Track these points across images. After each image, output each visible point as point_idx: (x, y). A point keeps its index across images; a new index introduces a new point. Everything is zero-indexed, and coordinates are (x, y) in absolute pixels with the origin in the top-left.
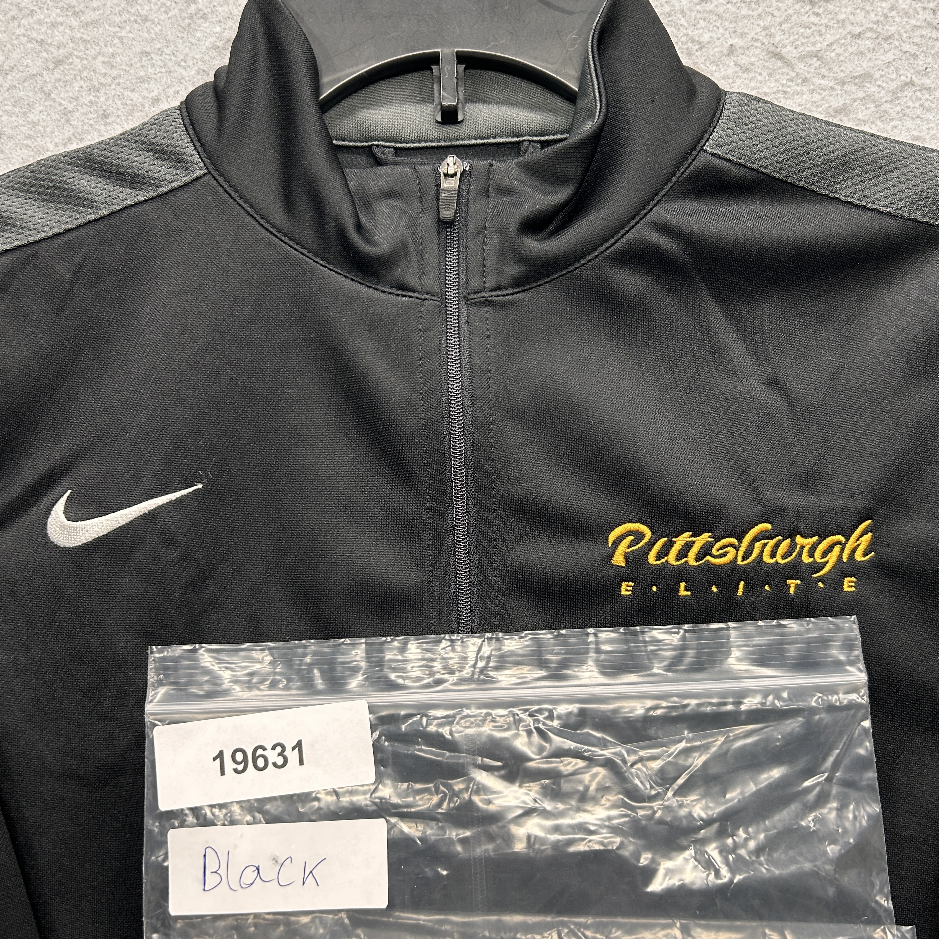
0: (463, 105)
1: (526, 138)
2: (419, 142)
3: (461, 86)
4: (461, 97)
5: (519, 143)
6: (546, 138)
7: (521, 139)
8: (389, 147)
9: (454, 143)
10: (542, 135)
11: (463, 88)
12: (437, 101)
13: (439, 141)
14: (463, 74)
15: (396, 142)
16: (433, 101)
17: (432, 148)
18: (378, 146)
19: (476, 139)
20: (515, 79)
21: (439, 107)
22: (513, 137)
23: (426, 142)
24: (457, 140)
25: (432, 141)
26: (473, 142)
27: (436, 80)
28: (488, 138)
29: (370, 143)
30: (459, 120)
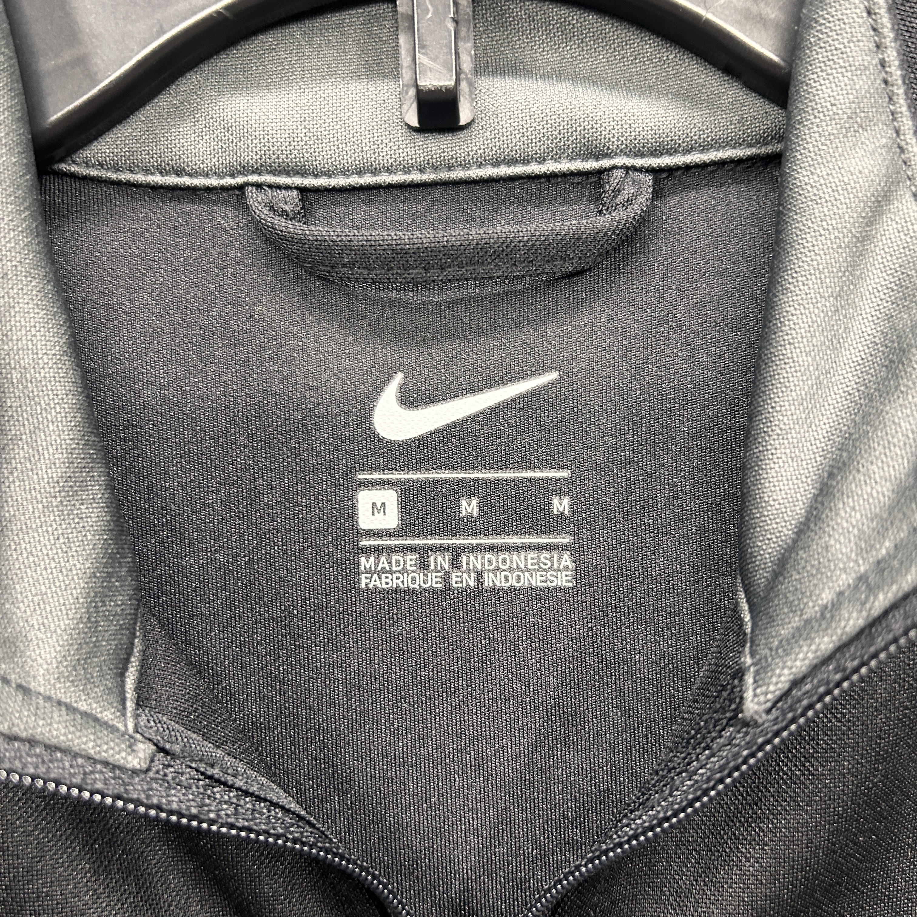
0: (471, 84)
1: (619, 161)
2: (360, 172)
3: (465, 40)
4: (467, 64)
5: (600, 172)
6: (666, 161)
7: (606, 163)
8: (288, 188)
9: (444, 175)
10: (655, 153)
11: (470, 44)
12: (406, 75)
13: (407, 170)
14: (469, 10)
15: (303, 173)
16: (397, 77)
17: (390, 187)
18: (258, 186)
19: (496, 164)
20: (591, 18)
21: (412, 92)
22: (585, 158)
23: (375, 172)
24: (450, 168)
25: (389, 171)
26: (489, 172)
27: (403, 24)
28: (526, 161)
29: (240, 180)
30: (462, 122)
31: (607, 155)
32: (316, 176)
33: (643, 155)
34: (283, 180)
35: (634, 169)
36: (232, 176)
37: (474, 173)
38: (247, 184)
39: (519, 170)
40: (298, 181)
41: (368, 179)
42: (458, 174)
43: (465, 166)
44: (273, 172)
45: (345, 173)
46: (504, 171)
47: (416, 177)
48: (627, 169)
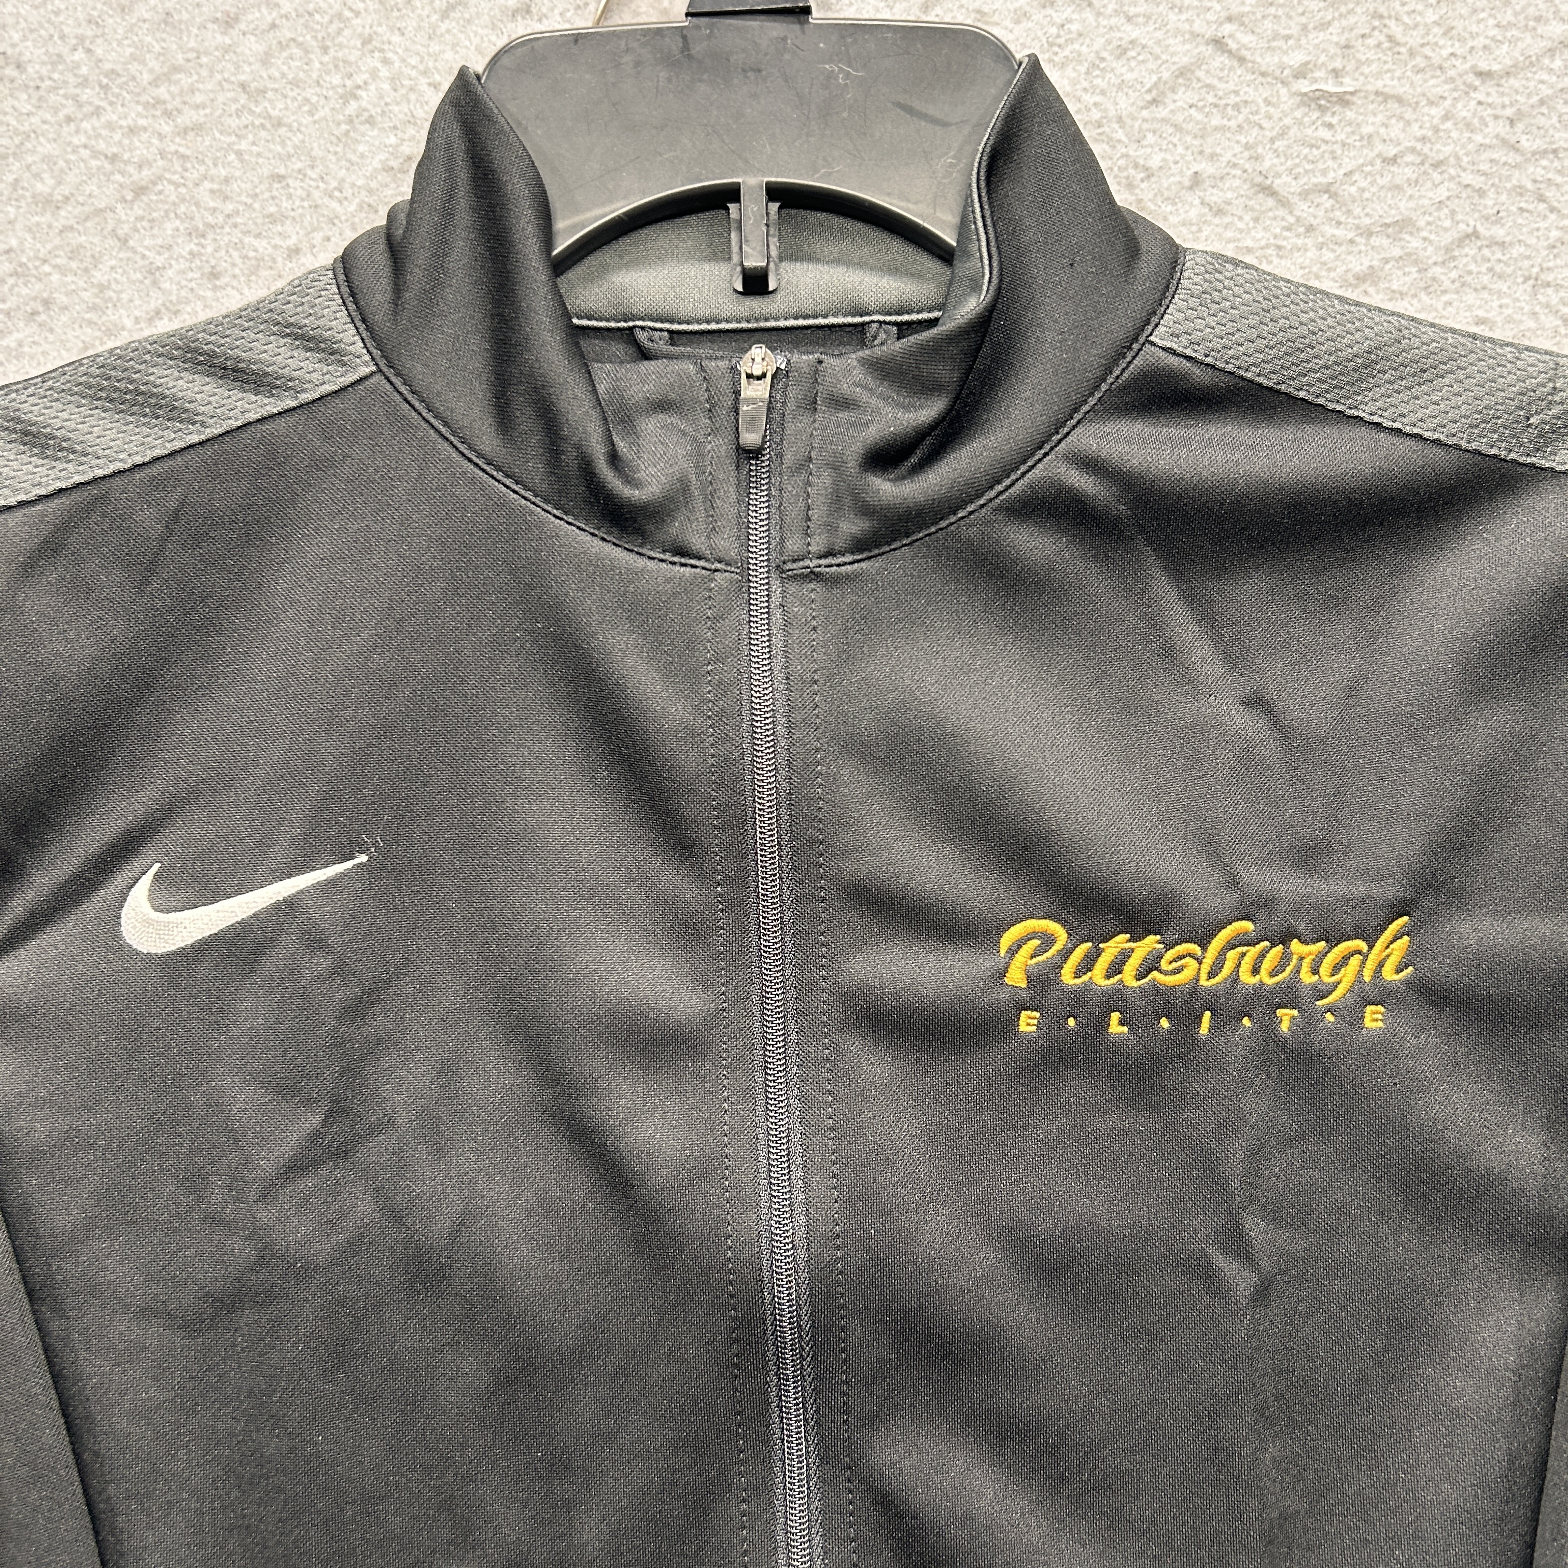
0: (776, 265)
1: (875, 318)
2: (708, 322)
3: (774, 236)
4: (774, 253)
5: (863, 324)
6: (906, 318)
7: (867, 319)
8: (661, 330)
9: (763, 324)
10: (898, 313)
11: (776, 239)
12: (735, 258)
13: (739, 322)
14: (776, 217)
15: (672, 321)
16: (730, 259)
17: (728, 331)
18: (643, 328)
19: (796, 318)
20: (859, 225)
21: (739, 269)
22: (853, 316)
23: (718, 322)
24: (767, 320)
25: (727, 321)
26: (791, 323)
27: (734, 225)
28: (815, 317)
29: (631, 324)
30: (771, 289)
31: (867, 314)
32: (679, 323)
33: (890, 314)
34: (658, 325)
35: (885, 323)
36: (625, 321)
37: (782, 323)
38: (635, 327)
39: (811, 322)
40: (667, 326)
41: (713, 326)
42: (772, 324)
43: (776, 319)
44: (652, 320)
45: (699, 322)
46: (801, 322)
47: (744, 325)
48: (881, 323)
